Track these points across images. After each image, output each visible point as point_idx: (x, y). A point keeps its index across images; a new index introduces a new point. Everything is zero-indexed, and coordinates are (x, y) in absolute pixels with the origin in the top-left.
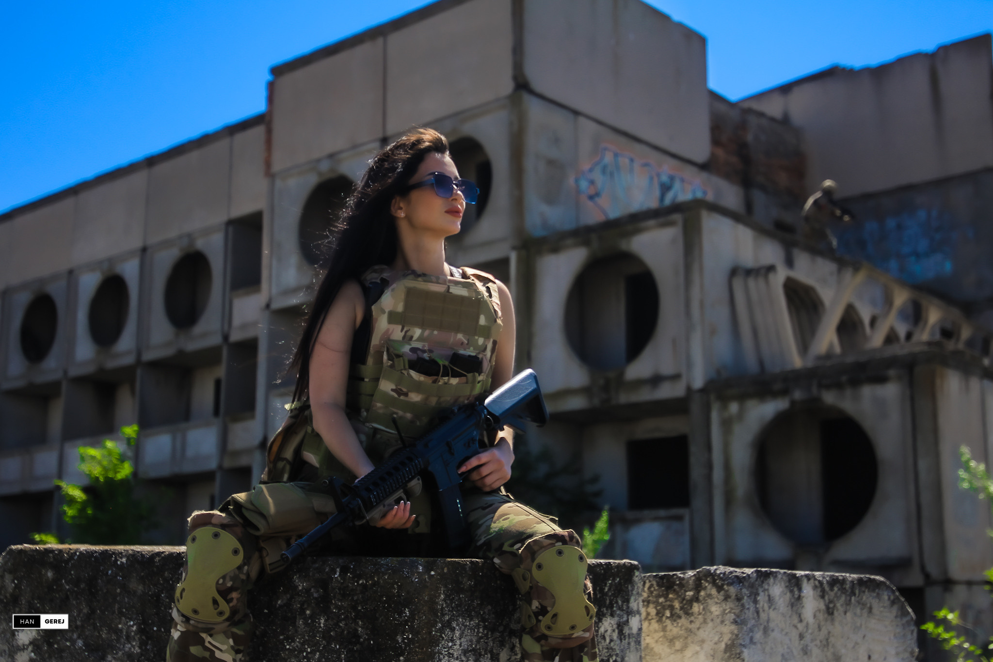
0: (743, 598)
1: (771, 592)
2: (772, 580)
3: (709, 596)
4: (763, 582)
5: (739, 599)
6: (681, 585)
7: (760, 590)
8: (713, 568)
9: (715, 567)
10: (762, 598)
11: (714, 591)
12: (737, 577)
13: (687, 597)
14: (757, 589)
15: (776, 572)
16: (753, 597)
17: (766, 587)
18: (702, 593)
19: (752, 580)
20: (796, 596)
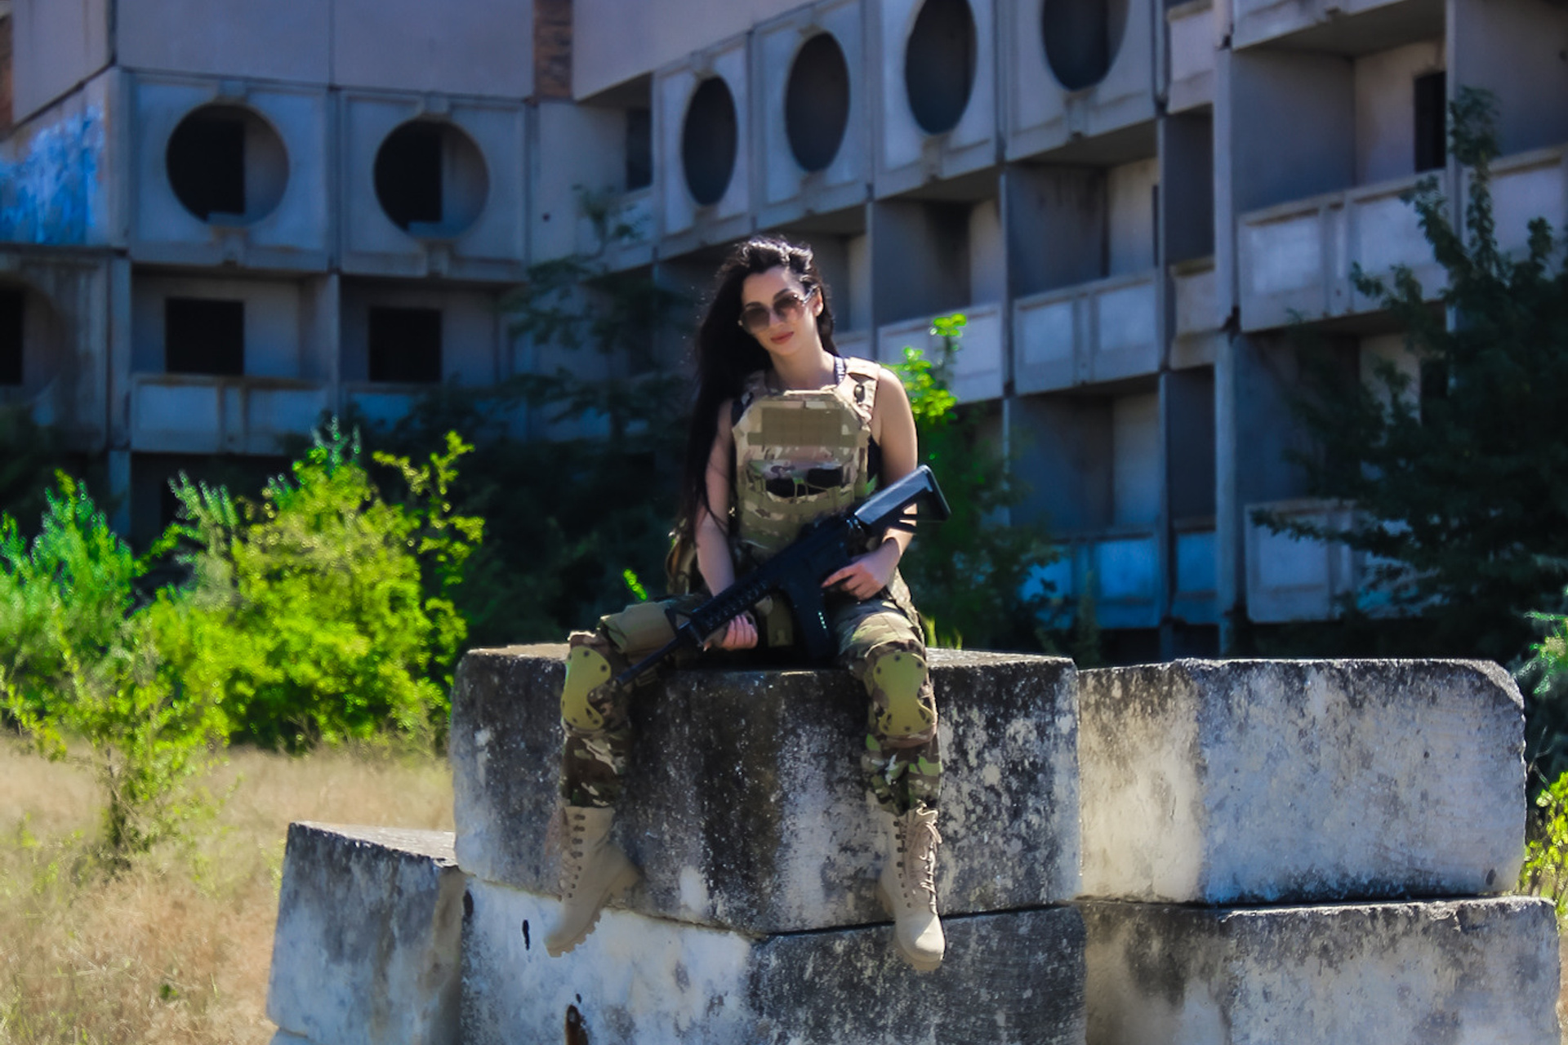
0: (1207, 694)
1: (1253, 686)
2: (1255, 671)
3: (1179, 690)
4: (1240, 675)
5: (1201, 695)
6: (1160, 679)
7: (1235, 685)
8: (1184, 661)
9: (1188, 659)
10: (1237, 694)
11: (1182, 686)
12: (1202, 670)
13: (1164, 693)
14: (1230, 684)
15: (1263, 663)
16: (1223, 692)
17: (1246, 680)
18: (1174, 688)
19: (1222, 674)
20: (1296, 689)
